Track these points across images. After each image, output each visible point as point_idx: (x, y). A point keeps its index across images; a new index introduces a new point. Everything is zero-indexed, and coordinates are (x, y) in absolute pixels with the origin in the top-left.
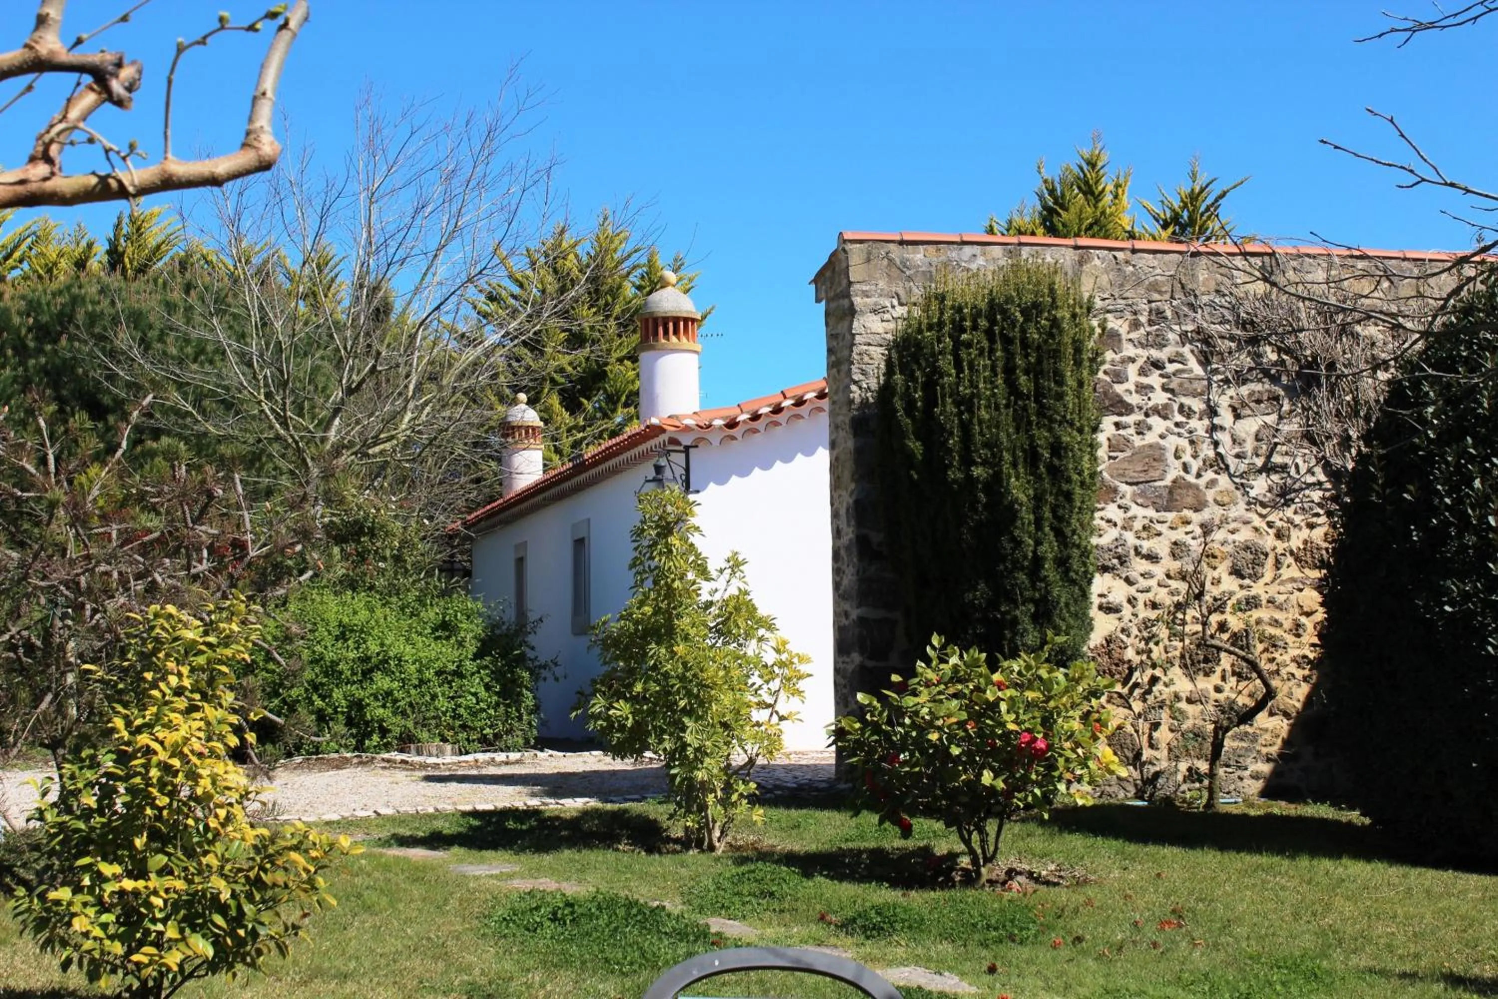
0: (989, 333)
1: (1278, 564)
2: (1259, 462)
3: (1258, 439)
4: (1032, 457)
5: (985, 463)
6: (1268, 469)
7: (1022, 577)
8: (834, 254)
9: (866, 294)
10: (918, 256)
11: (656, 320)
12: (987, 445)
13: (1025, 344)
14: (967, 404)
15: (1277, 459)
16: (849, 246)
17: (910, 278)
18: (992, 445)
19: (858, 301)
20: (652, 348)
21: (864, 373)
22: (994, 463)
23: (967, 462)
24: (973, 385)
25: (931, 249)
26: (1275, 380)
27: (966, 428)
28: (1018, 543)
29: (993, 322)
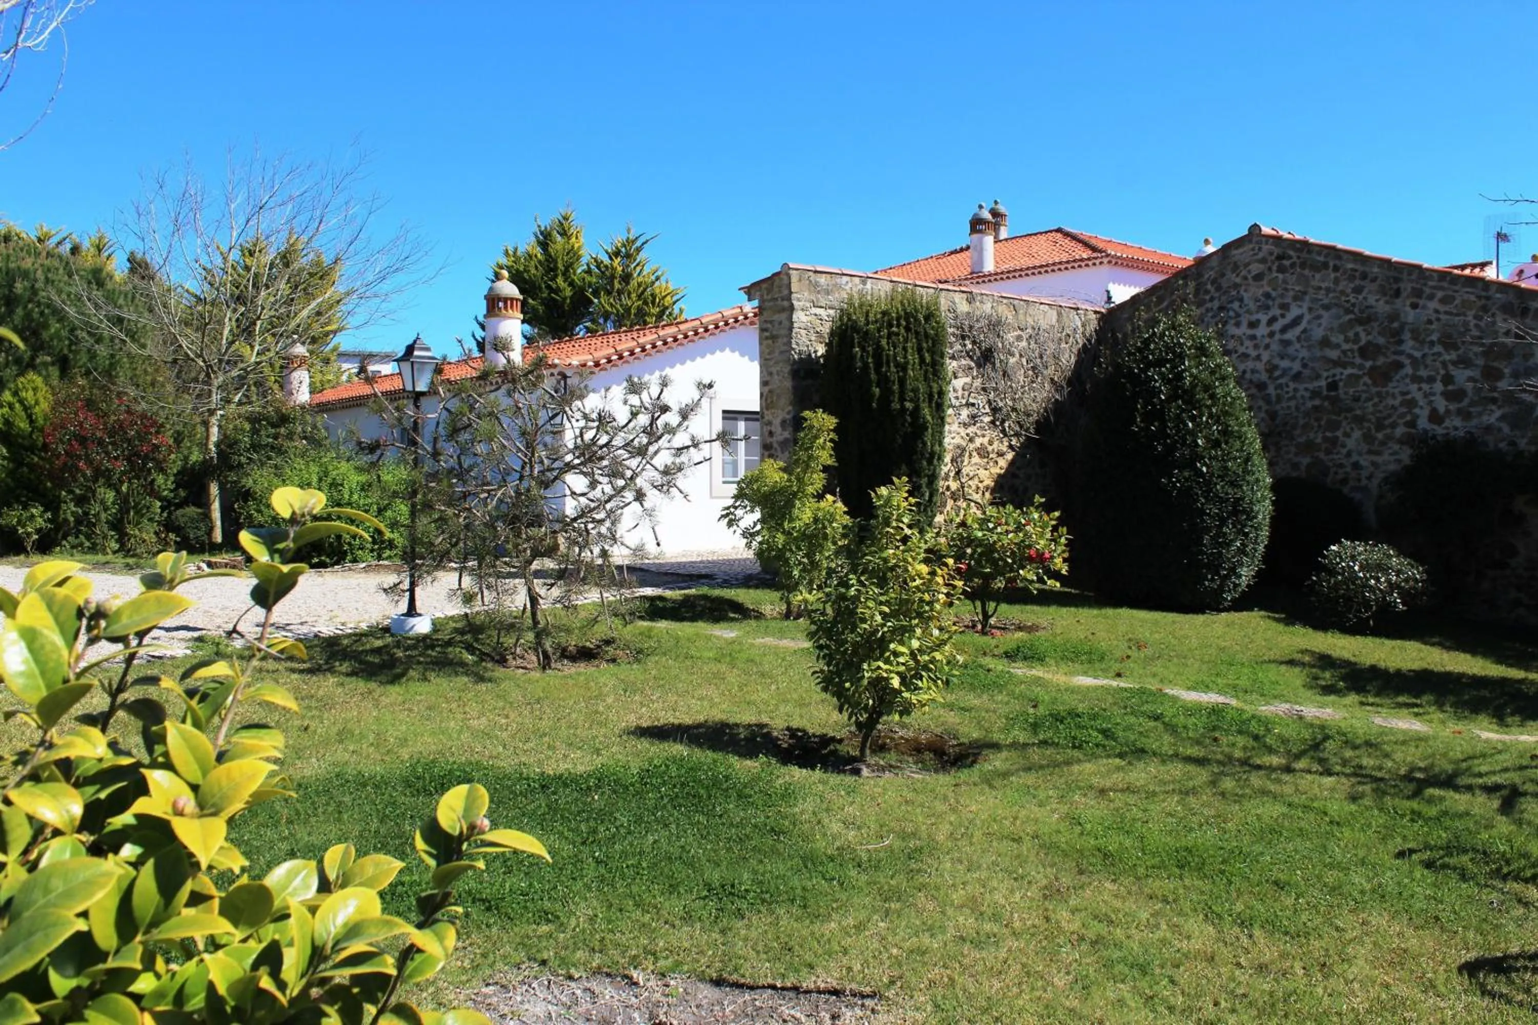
0: (908, 329)
1: (970, 456)
2: (964, 402)
3: (963, 389)
4: (931, 396)
5: (911, 401)
6: (969, 405)
7: (925, 463)
8: (777, 274)
9: (799, 300)
10: (822, 280)
11: (500, 299)
12: (913, 390)
13: (927, 335)
14: (903, 368)
15: (971, 401)
16: (791, 272)
17: (819, 292)
18: (915, 390)
19: (795, 303)
20: (497, 316)
21: (798, 344)
22: (915, 401)
23: (902, 399)
24: (905, 357)
25: (828, 276)
26: (971, 358)
27: (902, 382)
28: (925, 444)
29: (908, 323)
